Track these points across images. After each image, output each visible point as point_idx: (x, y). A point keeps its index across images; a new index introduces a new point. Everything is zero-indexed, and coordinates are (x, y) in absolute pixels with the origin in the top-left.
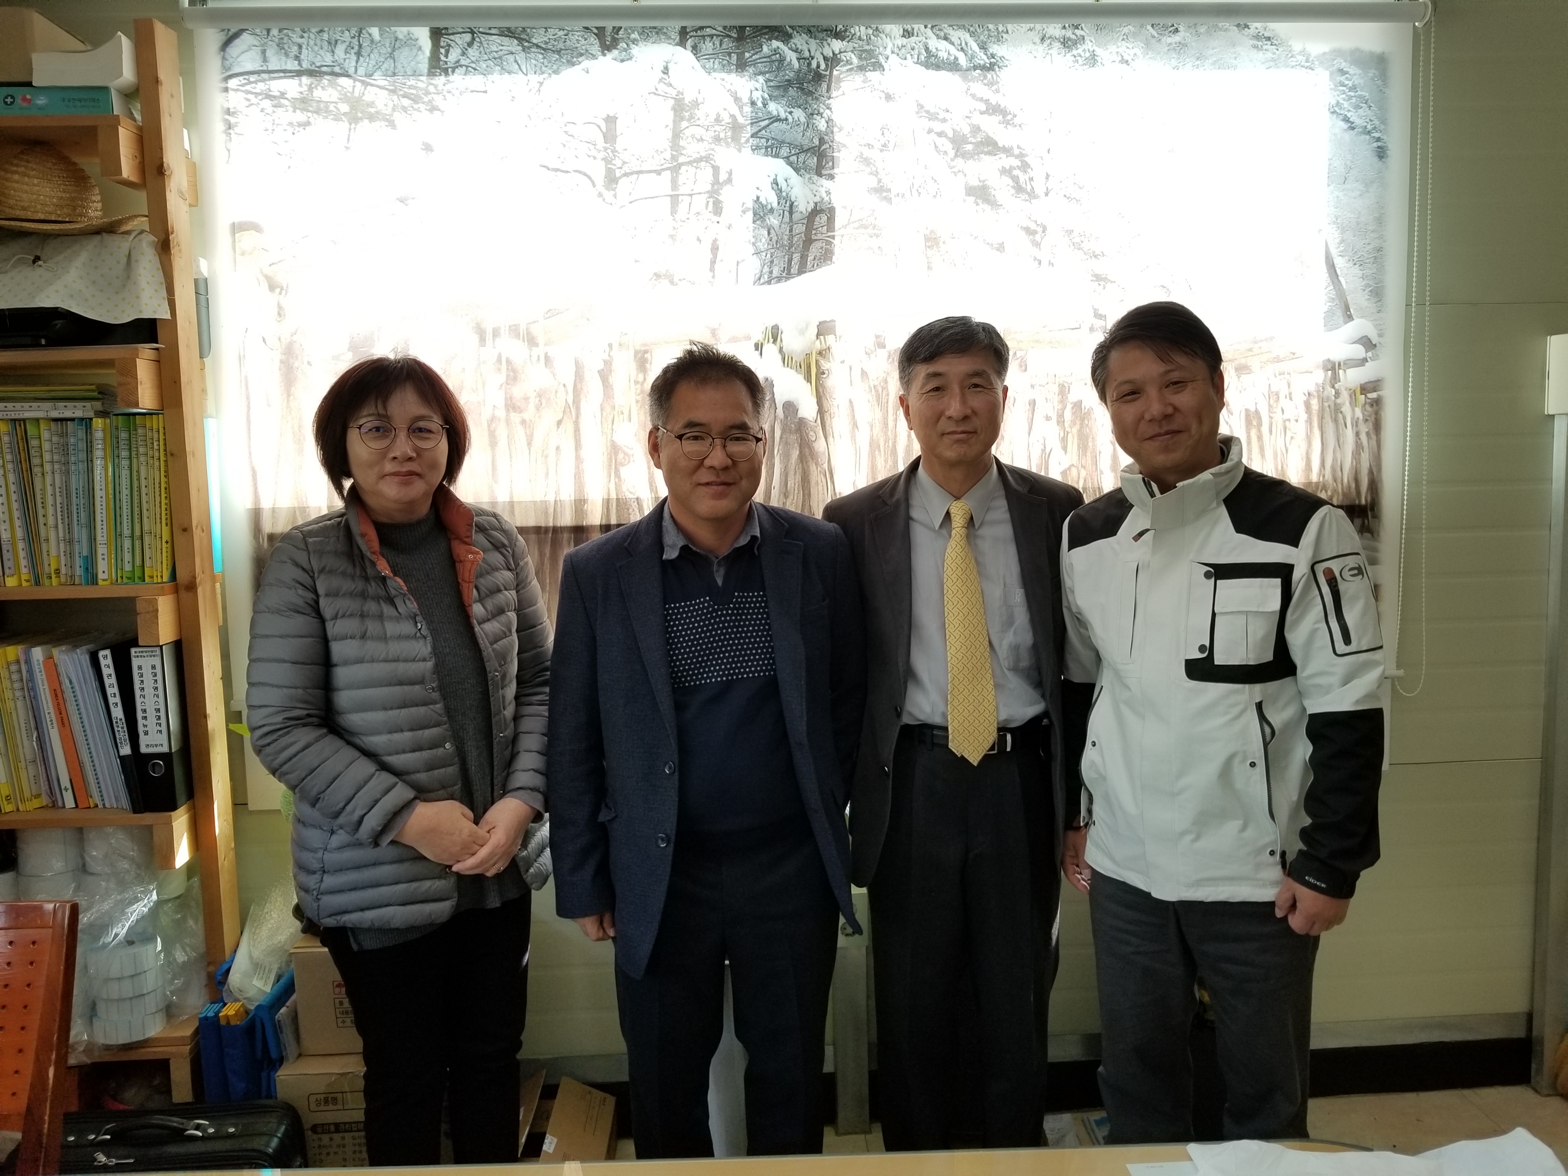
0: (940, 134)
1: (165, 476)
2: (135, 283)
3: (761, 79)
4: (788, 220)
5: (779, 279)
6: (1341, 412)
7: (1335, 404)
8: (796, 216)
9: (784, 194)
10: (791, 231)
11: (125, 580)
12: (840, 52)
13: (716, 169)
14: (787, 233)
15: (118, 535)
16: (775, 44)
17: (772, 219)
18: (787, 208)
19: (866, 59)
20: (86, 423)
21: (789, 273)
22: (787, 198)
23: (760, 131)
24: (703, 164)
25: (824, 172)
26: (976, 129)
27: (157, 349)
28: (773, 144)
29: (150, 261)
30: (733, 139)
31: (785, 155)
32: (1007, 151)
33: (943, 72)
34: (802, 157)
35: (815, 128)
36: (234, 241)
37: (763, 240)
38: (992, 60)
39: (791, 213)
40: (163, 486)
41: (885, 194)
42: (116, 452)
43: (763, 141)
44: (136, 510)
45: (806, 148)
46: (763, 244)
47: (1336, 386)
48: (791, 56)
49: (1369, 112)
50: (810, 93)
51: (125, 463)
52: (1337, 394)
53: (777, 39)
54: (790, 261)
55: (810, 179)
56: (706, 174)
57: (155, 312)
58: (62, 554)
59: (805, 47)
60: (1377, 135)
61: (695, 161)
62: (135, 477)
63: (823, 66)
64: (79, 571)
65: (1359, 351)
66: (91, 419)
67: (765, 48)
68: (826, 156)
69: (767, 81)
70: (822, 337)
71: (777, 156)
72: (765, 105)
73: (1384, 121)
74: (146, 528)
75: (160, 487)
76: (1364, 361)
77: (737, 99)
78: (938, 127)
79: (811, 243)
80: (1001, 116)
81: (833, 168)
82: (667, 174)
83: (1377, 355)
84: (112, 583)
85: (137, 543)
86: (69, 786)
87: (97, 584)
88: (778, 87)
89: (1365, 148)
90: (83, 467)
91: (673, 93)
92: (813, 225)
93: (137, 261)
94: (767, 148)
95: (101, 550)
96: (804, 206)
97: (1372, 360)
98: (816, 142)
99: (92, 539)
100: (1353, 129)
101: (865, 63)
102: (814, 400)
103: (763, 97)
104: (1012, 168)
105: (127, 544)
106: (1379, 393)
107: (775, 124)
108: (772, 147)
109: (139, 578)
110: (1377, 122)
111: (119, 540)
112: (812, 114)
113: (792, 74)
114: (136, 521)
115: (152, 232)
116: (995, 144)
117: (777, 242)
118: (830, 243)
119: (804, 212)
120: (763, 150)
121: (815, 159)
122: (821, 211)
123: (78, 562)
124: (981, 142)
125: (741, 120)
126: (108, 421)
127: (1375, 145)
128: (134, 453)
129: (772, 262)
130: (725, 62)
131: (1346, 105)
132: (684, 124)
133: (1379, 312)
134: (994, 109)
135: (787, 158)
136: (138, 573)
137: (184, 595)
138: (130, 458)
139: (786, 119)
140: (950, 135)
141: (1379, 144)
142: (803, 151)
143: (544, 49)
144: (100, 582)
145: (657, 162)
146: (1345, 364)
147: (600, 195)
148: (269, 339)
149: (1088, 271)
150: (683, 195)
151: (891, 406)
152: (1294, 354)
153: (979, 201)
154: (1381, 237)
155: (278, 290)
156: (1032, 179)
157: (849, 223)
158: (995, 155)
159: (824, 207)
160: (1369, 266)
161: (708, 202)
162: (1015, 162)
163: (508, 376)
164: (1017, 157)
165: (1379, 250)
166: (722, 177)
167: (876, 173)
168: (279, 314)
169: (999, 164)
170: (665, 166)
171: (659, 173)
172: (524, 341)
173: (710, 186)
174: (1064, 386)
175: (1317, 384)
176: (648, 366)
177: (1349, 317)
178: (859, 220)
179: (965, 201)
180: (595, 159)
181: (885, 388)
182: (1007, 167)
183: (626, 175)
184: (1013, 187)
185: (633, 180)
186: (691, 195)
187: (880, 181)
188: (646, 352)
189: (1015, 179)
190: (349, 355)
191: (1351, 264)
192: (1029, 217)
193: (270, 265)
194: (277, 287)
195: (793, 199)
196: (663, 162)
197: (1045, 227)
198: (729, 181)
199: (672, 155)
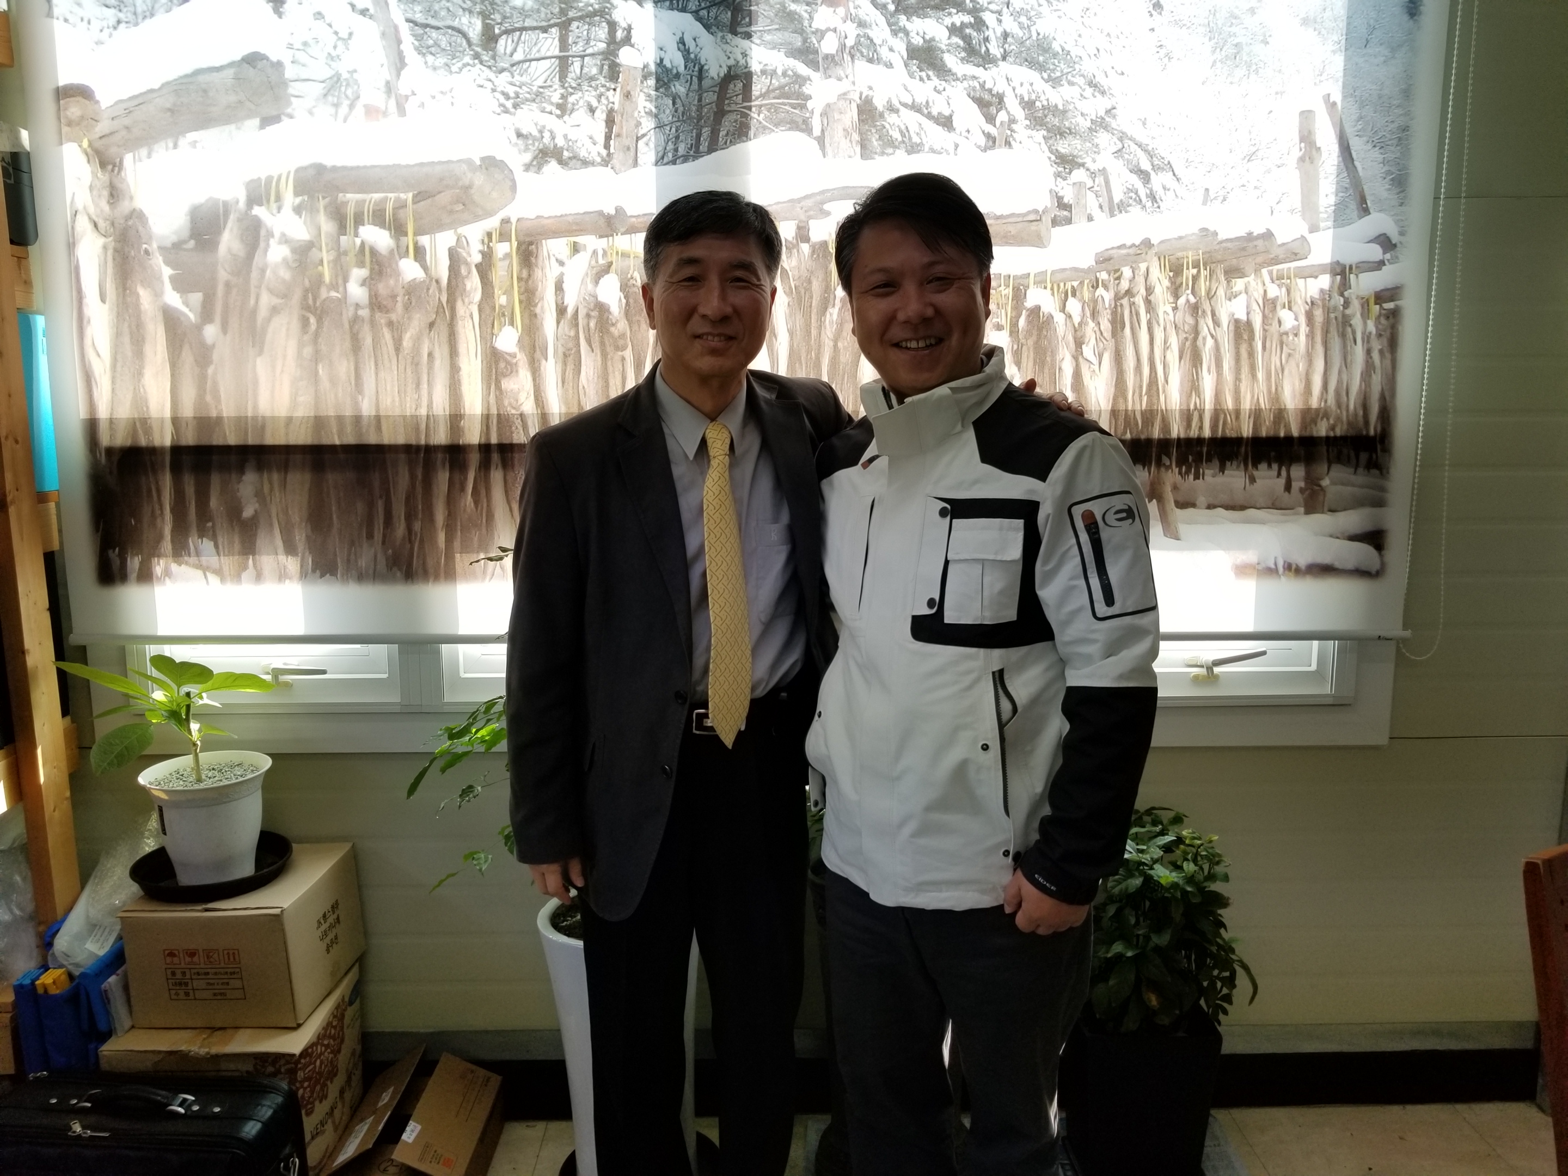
4: (697, 87)
5: (686, 159)
6: (1351, 325)
7: (1344, 316)
8: (706, 83)
10: (700, 100)
13: (612, 26)
14: (696, 102)
17: (678, 86)
18: (696, 73)
21: (698, 151)
22: (696, 61)
24: (597, 18)
25: (740, 30)
31: (694, 8)
34: (714, 11)
36: (59, 109)
37: (668, 111)
39: (700, 78)
41: (811, 57)
46: (667, 117)
47: (1346, 294)
52: (1347, 304)
54: (699, 136)
55: (723, 37)
56: (602, 32)
61: (587, 16)
65: (1376, 252)
68: (742, 10)
71: (684, 10)
76: (1380, 264)
79: (723, 115)
81: (750, 24)
82: (554, 32)
83: (1397, 257)
92: (726, 93)
96: (715, 70)
97: (1391, 264)
104: (963, 25)
106: (1398, 303)
117: (683, 114)
118: (746, 116)
119: (716, 77)
120: (668, 3)
121: (729, 13)
122: (736, 77)
133: (1401, 204)
135: (696, 14)
145: (543, 16)
146: (1357, 267)
147: (477, 56)
148: (102, 224)
149: (1051, 152)
150: (573, 56)
151: (814, 311)
152: (1296, 254)
153: (924, 66)
154: (1407, 114)
155: (110, 167)
156: (987, 40)
157: (768, 91)
158: (944, 10)
159: (739, 72)
160: (1392, 148)
161: (603, 65)
162: (967, 19)
163: (372, 270)
164: (969, 12)
165: (1405, 129)
166: (620, 34)
167: (801, 31)
168: (112, 195)
169: (948, 21)
170: (552, 22)
171: (545, 30)
172: (390, 229)
173: (604, 45)
174: (1019, 289)
175: (1322, 291)
176: (533, 260)
177: (1365, 211)
178: (781, 87)
179: (906, 65)
180: (470, 12)
181: (808, 289)
182: (958, 24)
183: (507, 32)
184: (964, 49)
185: (516, 39)
186: (583, 57)
187: (805, 40)
188: (531, 243)
189: (967, 39)
190: (192, 243)
191: (1370, 146)
192: (982, 86)
193: (101, 138)
194: (108, 163)
195: (703, 62)
196: (549, 16)
197: (1000, 98)
198: (627, 40)
199: (561, 8)
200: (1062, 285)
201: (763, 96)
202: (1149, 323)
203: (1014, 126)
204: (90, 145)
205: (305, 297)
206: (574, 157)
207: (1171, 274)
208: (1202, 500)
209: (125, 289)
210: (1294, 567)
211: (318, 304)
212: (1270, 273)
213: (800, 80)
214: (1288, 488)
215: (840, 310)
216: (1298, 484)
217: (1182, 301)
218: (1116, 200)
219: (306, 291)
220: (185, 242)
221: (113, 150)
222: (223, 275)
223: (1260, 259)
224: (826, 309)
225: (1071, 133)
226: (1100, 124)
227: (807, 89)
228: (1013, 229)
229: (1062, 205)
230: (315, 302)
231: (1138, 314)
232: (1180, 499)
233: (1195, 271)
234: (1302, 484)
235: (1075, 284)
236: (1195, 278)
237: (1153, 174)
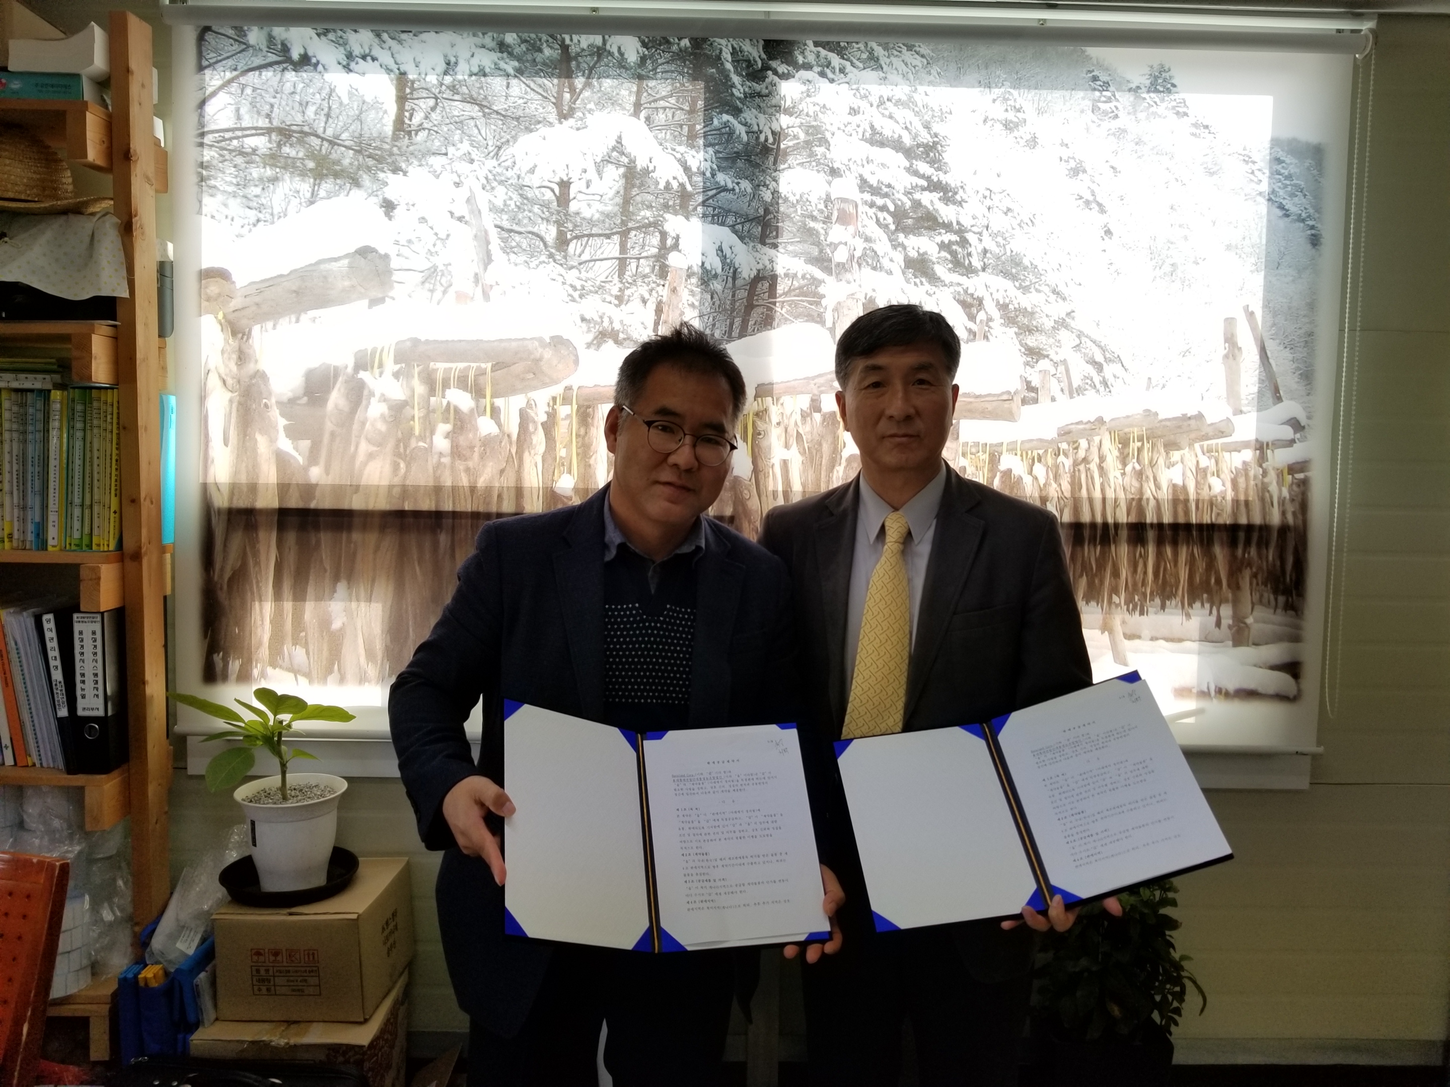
0: (883, 208)
1: (117, 449)
2: (96, 262)
3: (711, 150)
4: (731, 285)
6: (1269, 491)
7: (1263, 483)
8: (739, 282)
9: (728, 261)
10: (733, 296)
11: (73, 547)
12: (788, 128)
13: (664, 235)
14: (730, 297)
15: (69, 503)
16: (726, 117)
17: (716, 284)
18: (731, 274)
19: (812, 134)
20: (44, 394)
21: (730, 336)
22: (731, 264)
23: (708, 199)
24: (652, 229)
25: (768, 241)
26: (917, 204)
27: (115, 326)
28: (720, 213)
29: (112, 242)
30: (681, 206)
31: (731, 223)
32: (948, 227)
33: (887, 149)
34: (747, 226)
35: (761, 199)
37: (707, 304)
38: (936, 139)
39: (734, 278)
40: (114, 458)
41: (825, 264)
42: (71, 423)
43: (710, 209)
44: (87, 480)
45: (751, 217)
46: (707, 309)
47: (1264, 465)
48: (740, 130)
49: (1304, 200)
50: (757, 166)
51: (79, 434)
52: (1265, 473)
53: (727, 113)
54: (731, 325)
55: (754, 247)
56: (655, 240)
57: (113, 291)
58: (16, 519)
59: (754, 122)
60: (1311, 223)
61: (643, 227)
62: (88, 448)
63: (771, 140)
64: (30, 537)
65: (1288, 432)
66: (49, 391)
67: (716, 122)
68: (770, 226)
69: (716, 152)
70: (759, 399)
71: (723, 224)
72: (713, 175)
73: (1318, 210)
74: (96, 497)
75: (111, 459)
76: (1292, 442)
77: (687, 169)
78: (880, 201)
79: (752, 309)
80: (942, 194)
81: (777, 237)
82: (616, 238)
83: (1305, 437)
84: (61, 550)
85: (87, 512)
86: (9, 744)
87: (46, 550)
88: (726, 159)
89: (1299, 235)
90: (39, 436)
91: (625, 160)
92: (755, 291)
93: (99, 241)
94: (713, 216)
95: (52, 517)
96: (747, 272)
97: (1300, 442)
98: (761, 211)
99: (44, 507)
100: (1287, 216)
101: (811, 138)
102: (750, 460)
103: (711, 168)
104: (951, 243)
105: (77, 512)
106: (1307, 474)
107: (722, 194)
108: (718, 215)
109: (87, 546)
110: (1311, 211)
111: (69, 508)
112: (759, 186)
113: (740, 147)
114: (87, 490)
115: (116, 214)
116: (935, 219)
117: (719, 306)
118: (771, 309)
119: (747, 278)
120: (710, 219)
121: (760, 228)
122: (764, 278)
123: (30, 527)
124: (922, 217)
125: (689, 188)
126: (66, 393)
127: (1309, 232)
128: (88, 426)
129: (714, 325)
130: (676, 133)
131: (1281, 192)
132: (635, 191)
133: (1308, 394)
134: (934, 186)
135: (732, 227)
136: (86, 541)
137: (129, 564)
138: (84, 430)
139: (733, 190)
140: (892, 208)
141: (1313, 232)
142: (748, 220)
143: (504, 116)
144: (50, 548)
145: (607, 225)
146: (1273, 444)
147: (551, 256)
148: (230, 381)
149: (1022, 345)
150: (631, 258)
151: (824, 468)
152: (1223, 433)
153: (918, 274)
154: (1312, 322)
155: (240, 335)
156: (969, 254)
157: (790, 290)
158: (935, 230)
159: (766, 274)
160: (1300, 349)
161: (654, 266)
162: (954, 238)
163: (455, 425)
164: (956, 233)
165: (1311, 334)
166: (669, 242)
167: (818, 244)
168: (240, 358)
169: (938, 239)
170: (614, 230)
171: (608, 236)
172: (471, 392)
173: (657, 250)
174: (994, 455)
175: (1244, 463)
176: (590, 420)
177: (1279, 399)
178: (801, 288)
179: (904, 273)
180: (548, 221)
181: (819, 451)
182: (947, 242)
183: (577, 237)
184: (951, 262)
185: (584, 243)
186: (638, 259)
187: (821, 251)
188: (589, 407)
189: (954, 254)
190: (305, 399)
191: (1282, 347)
192: (966, 291)
193: (234, 311)
194: (239, 332)
195: (737, 266)
196: (612, 226)
197: (980, 301)
198: (676, 246)
199: (622, 220)
200: (1030, 452)
201: (785, 294)
202: (1102, 485)
203: (991, 324)
204: (225, 317)
205: (397, 446)
206: (628, 339)
207: (1120, 446)
208: (1146, 633)
209: (245, 435)
210: (1224, 691)
211: (408, 452)
212: (1202, 447)
213: (816, 282)
214: (1218, 624)
215: (845, 468)
216: (1227, 621)
217: (1129, 468)
218: (1075, 385)
219: (399, 441)
220: (299, 398)
221: (244, 322)
222: (329, 426)
223: (1193, 436)
224: (833, 467)
225: (1038, 330)
226: (1061, 324)
227: (821, 290)
228: (990, 407)
229: (1030, 388)
230: (405, 450)
231: (1092, 478)
232: (1128, 632)
233: (1139, 444)
234: (1231, 622)
235: (1041, 452)
236: (1140, 450)
237: (1105, 365)
